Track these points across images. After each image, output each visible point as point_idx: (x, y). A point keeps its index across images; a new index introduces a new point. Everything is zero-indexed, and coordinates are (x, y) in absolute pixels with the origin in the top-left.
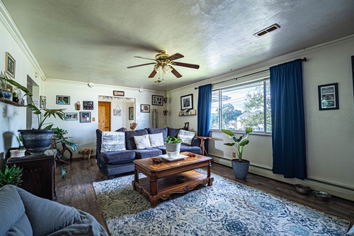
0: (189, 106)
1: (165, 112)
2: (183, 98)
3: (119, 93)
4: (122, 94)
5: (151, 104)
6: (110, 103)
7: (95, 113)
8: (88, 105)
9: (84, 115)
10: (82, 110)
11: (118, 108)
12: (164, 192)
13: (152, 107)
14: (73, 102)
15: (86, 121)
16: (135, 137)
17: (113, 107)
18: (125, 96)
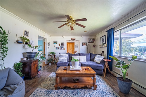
0: (104, 42)
1: (94, 46)
2: (101, 38)
3: (73, 39)
4: (75, 39)
5: (87, 42)
6: (74, 43)
7: (65, 47)
8: (63, 44)
9: (62, 48)
10: (61, 46)
11: (77, 45)
12: (62, 84)
13: (88, 44)
14: (58, 43)
15: (62, 50)
16: (73, 57)
17: (75, 44)
18: (76, 40)
